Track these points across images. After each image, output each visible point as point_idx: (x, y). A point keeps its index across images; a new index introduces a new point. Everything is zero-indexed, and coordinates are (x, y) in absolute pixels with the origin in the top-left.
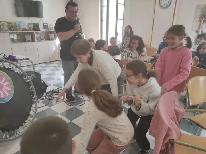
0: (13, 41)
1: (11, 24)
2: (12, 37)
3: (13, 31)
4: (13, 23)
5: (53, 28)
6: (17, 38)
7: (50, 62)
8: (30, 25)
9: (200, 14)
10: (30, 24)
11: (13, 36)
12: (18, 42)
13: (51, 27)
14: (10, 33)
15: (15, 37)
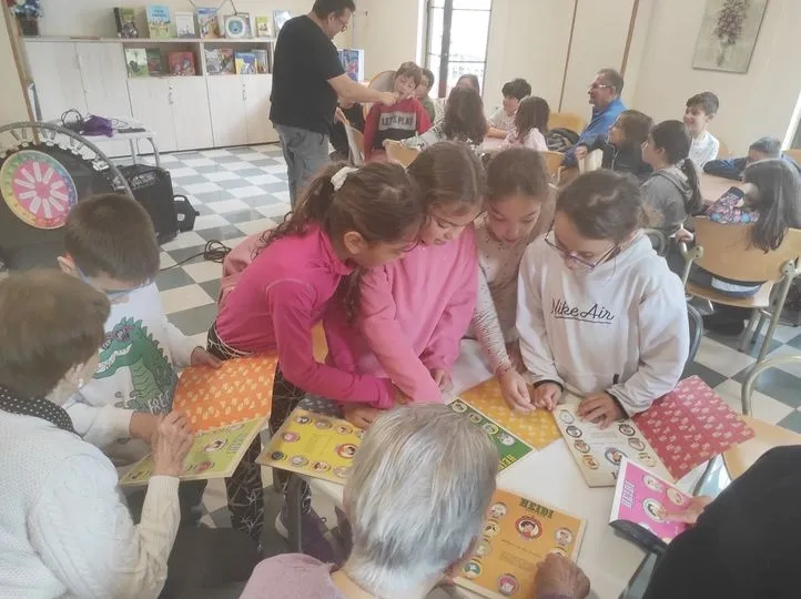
0: (134, 69)
1: (131, 16)
2: (130, 57)
3: (137, 36)
4: (136, 14)
5: (266, 29)
6: (146, 62)
7: (248, 147)
8: (200, 16)
9: (724, 8)
10: (201, 12)
11: (136, 54)
12: (152, 75)
13: (259, 25)
14: (126, 46)
15: (142, 58)
